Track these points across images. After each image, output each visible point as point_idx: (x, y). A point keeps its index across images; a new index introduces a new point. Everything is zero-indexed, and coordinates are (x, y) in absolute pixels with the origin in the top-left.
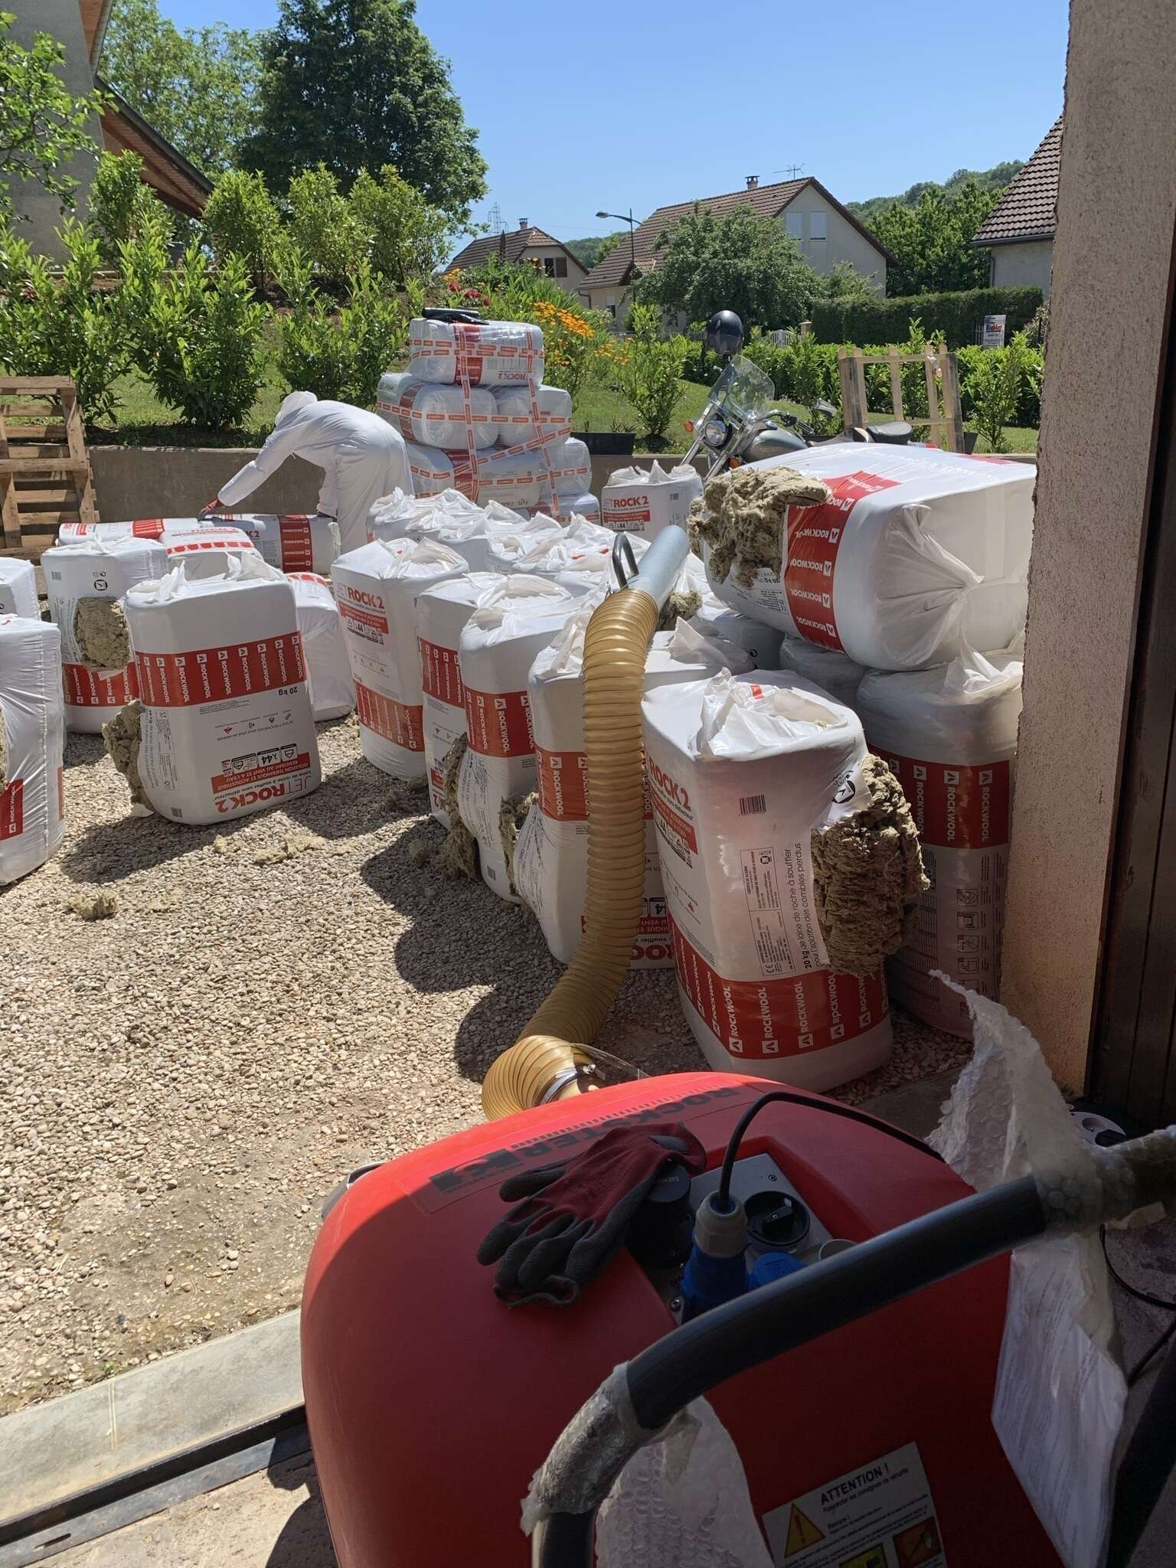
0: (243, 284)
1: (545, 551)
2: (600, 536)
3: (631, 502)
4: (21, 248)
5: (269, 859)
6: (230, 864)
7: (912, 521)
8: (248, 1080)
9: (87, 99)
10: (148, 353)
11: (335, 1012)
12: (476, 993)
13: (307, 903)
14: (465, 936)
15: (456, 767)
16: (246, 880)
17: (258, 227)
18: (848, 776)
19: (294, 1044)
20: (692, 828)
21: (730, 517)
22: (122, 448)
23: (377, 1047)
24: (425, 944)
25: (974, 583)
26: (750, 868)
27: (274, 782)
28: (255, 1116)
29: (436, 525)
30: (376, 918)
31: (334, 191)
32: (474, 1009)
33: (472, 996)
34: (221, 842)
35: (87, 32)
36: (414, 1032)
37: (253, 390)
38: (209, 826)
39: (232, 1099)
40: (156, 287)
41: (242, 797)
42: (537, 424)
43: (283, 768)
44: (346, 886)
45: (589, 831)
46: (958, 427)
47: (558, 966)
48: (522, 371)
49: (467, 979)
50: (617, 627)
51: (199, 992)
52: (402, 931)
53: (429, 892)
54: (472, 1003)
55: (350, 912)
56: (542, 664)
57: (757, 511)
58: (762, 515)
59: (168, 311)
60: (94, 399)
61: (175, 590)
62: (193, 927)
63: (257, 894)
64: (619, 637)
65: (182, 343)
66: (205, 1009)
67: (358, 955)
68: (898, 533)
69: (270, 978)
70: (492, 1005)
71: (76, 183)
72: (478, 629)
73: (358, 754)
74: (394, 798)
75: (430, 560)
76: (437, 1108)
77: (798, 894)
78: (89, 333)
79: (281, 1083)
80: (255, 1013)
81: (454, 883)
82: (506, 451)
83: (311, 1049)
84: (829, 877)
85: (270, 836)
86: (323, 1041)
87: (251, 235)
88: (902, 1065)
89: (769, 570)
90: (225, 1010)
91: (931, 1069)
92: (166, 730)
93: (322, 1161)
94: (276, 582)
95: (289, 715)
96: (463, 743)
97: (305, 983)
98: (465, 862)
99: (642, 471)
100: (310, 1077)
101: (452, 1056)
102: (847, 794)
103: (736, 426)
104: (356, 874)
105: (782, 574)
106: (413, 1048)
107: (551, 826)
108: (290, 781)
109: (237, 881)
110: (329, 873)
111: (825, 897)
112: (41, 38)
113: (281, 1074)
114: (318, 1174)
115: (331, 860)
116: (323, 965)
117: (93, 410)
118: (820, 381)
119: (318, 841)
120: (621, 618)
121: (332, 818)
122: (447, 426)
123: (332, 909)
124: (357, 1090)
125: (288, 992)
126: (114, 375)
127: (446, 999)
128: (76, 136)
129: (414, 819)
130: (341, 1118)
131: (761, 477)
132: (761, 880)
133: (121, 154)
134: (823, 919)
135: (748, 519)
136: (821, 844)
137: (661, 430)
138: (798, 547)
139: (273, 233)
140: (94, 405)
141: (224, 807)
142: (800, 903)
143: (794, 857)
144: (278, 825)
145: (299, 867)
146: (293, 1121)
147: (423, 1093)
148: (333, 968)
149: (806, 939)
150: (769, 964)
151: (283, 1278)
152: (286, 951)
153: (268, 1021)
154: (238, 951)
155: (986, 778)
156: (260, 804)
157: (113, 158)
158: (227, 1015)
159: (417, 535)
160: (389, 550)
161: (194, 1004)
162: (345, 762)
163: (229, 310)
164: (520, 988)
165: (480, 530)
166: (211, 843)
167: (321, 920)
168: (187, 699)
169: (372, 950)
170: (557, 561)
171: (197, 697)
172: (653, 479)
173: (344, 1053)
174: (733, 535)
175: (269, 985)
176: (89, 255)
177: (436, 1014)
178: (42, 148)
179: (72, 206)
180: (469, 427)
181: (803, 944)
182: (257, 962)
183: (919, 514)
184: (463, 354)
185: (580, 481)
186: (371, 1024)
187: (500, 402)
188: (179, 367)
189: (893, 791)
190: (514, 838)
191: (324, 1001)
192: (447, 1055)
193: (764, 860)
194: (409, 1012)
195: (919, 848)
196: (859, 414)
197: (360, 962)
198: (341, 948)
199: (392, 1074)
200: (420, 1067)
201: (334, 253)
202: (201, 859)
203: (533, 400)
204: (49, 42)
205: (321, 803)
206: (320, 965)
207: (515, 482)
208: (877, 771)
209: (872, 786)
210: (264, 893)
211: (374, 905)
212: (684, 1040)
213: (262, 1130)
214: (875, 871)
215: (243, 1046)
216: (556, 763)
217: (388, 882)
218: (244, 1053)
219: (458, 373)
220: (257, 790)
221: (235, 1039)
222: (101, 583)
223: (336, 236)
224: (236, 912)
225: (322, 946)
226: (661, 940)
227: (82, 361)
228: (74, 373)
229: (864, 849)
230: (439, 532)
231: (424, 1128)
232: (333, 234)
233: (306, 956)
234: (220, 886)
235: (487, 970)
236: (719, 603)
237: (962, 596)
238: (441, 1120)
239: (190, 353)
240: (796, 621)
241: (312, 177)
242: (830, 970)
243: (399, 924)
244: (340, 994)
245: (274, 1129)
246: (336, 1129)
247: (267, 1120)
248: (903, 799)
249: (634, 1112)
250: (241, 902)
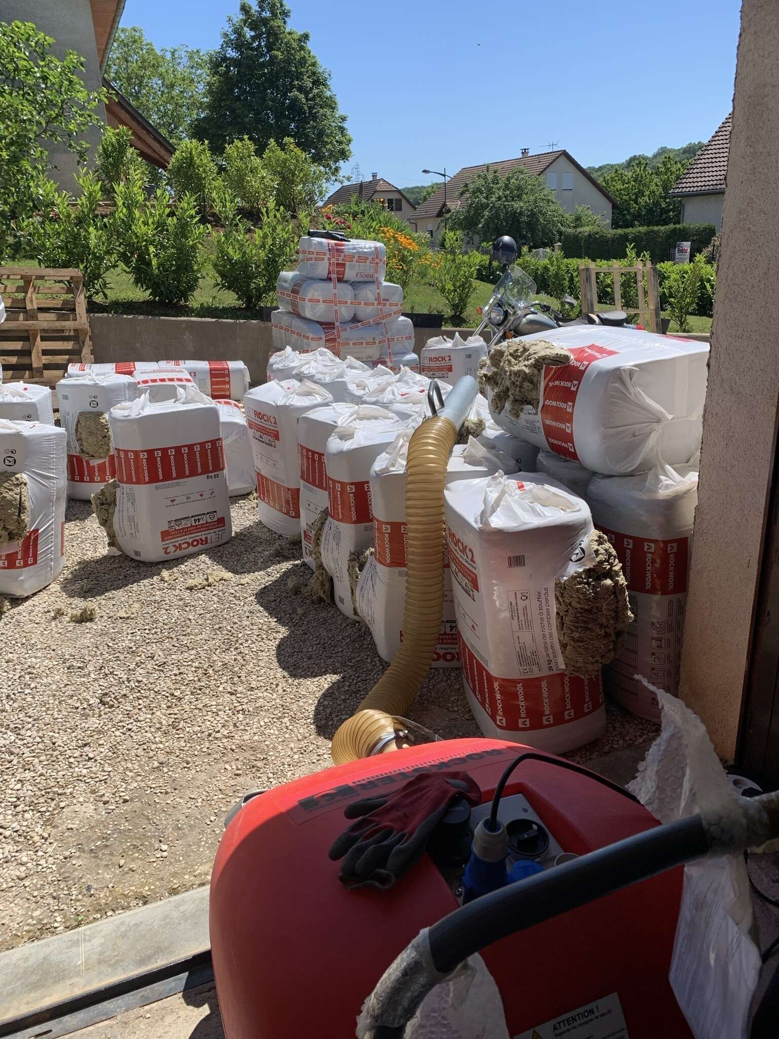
0: (193, 212)
1: (383, 390)
2: (419, 381)
3: (440, 359)
4: (51, 186)
5: (196, 586)
6: (170, 589)
7: (626, 378)
8: (178, 732)
9: (99, 93)
10: (129, 255)
11: (236, 688)
12: (329, 680)
13: (220, 616)
14: (322, 641)
15: (320, 529)
16: (181, 600)
17: (204, 175)
18: (580, 544)
19: (209, 709)
20: (476, 576)
21: (506, 372)
22: (110, 315)
23: (263, 713)
24: (296, 645)
25: (667, 419)
26: (514, 603)
27: (201, 535)
28: (182, 756)
29: (312, 371)
30: (265, 627)
31: (253, 154)
32: (328, 690)
33: (327, 681)
34: (165, 574)
35: (99, 50)
36: (288, 704)
37: (196, 280)
38: (158, 563)
39: (167, 744)
40: (137, 213)
41: (180, 544)
42: (380, 307)
43: (207, 526)
44: (246, 605)
45: (407, 575)
46: (657, 315)
47: (384, 663)
48: (371, 272)
49: (323, 670)
50: (430, 441)
51: (148, 672)
52: (281, 636)
53: (300, 611)
54: (326, 686)
55: (248, 623)
56: (380, 464)
57: (524, 368)
58: (527, 371)
59: (144, 229)
60: (94, 284)
61: (142, 409)
62: (145, 629)
63: (187, 609)
64: (430, 448)
65: (152, 249)
66: (151, 684)
67: (252, 652)
68: (617, 385)
69: (194, 664)
70: (339, 688)
71: (88, 145)
72: (338, 440)
73: (256, 518)
74: (279, 548)
75: (308, 394)
76: (301, 755)
77: (545, 621)
78: (93, 242)
79: (199, 735)
80: (183, 687)
81: (316, 606)
82: (359, 324)
83: (219, 713)
84: (567, 611)
85: (197, 571)
86: (227, 708)
87: (198, 181)
88: (612, 738)
89: (531, 407)
90: (164, 684)
91: (631, 742)
92: (132, 500)
93: (225, 788)
94: (208, 406)
95: (213, 492)
96: (326, 514)
97: (217, 669)
98: (324, 592)
99: (448, 339)
100: (219, 732)
101: (312, 721)
102: (580, 556)
103: (511, 311)
104: (253, 598)
105: (539, 409)
106: (286, 715)
107: (382, 570)
108: (212, 535)
109: (175, 600)
110: (235, 597)
111: (563, 624)
112: (70, 53)
113: (199, 728)
114: (221, 796)
115: (237, 588)
116: (229, 657)
117: (93, 290)
118: (566, 283)
119: (228, 575)
120: (432, 435)
121: (238, 560)
122: (321, 307)
123: (236, 621)
124: (249, 741)
125: (206, 674)
126: (107, 269)
127: (309, 683)
128: (90, 116)
129: (291, 562)
130: (238, 759)
131: (527, 346)
132: (521, 612)
133: (119, 128)
134: (562, 639)
135: (518, 374)
136: (562, 589)
137: (461, 312)
138: (550, 393)
139: (213, 179)
140: (94, 287)
141: (168, 551)
142: (546, 627)
143: (543, 595)
144: (203, 564)
145: (215, 592)
146: (206, 760)
147: (292, 745)
148: (235, 660)
149: (550, 651)
150: (525, 668)
151: (196, 865)
152: (205, 648)
153: (192, 693)
154: (174, 646)
155: (673, 548)
156: (192, 549)
157: (113, 131)
158: (165, 689)
159: (300, 377)
160: (282, 387)
161: (144, 680)
162: (248, 524)
163: (183, 229)
164: (358, 677)
165: (341, 375)
166: (159, 574)
167: (229, 628)
168: (147, 480)
169: (262, 649)
170: (391, 397)
171: (154, 479)
172: (455, 345)
173: (241, 716)
174: (508, 383)
175: (193, 669)
176: (94, 191)
177: (302, 693)
178: (68, 122)
179: (85, 160)
180: (336, 308)
181: (548, 655)
182: (186, 654)
183: (631, 373)
184: (333, 260)
185: (406, 344)
186: (259, 698)
187: (357, 292)
188: (149, 264)
189: (610, 555)
190: (357, 578)
191: (229, 682)
192: (309, 721)
193: (523, 598)
194: (284, 691)
195: (627, 593)
196: (592, 305)
197: (253, 656)
198: (241, 646)
199: (272, 731)
200: (290, 727)
201: (251, 193)
202: (152, 585)
203: (378, 291)
204: (75, 57)
205: (231, 550)
206: (227, 657)
207: (364, 344)
208: (600, 541)
209: (596, 551)
210: (192, 608)
211: (264, 619)
212: (467, 716)
213: (185, 765)
214: (597, 608)
215: (175, 709)
216: (387, 529)
217: (273, 604)
218: (175, 714)
219: (329, 273)
220: (190, 541)
221: (170, 704)
222: (94, 402)
223: (253, 182)
224: (173, 621)
225: (229, 645)
226: (452, 648)
227: (87, 259)
228: (81, 267)
229: (590, 594)
230: (314, 376)
231: (292, 768)
232: (251, 181)
233: (218, 651)
234: (164, 603)
235: (337, 664)
236: (497, 427)
237: (659, 428)
238: (303, 763)
239: (156, 255)
240: (548, 441)
241: (240, 144)
242: (566, 673)
243: (279, 632)
244: (239, 677)
245: (194, 765)
246: (234, 767)
247: (189, 759)
248: (617, 560)
249: (433, 763)
250: (177, 613)
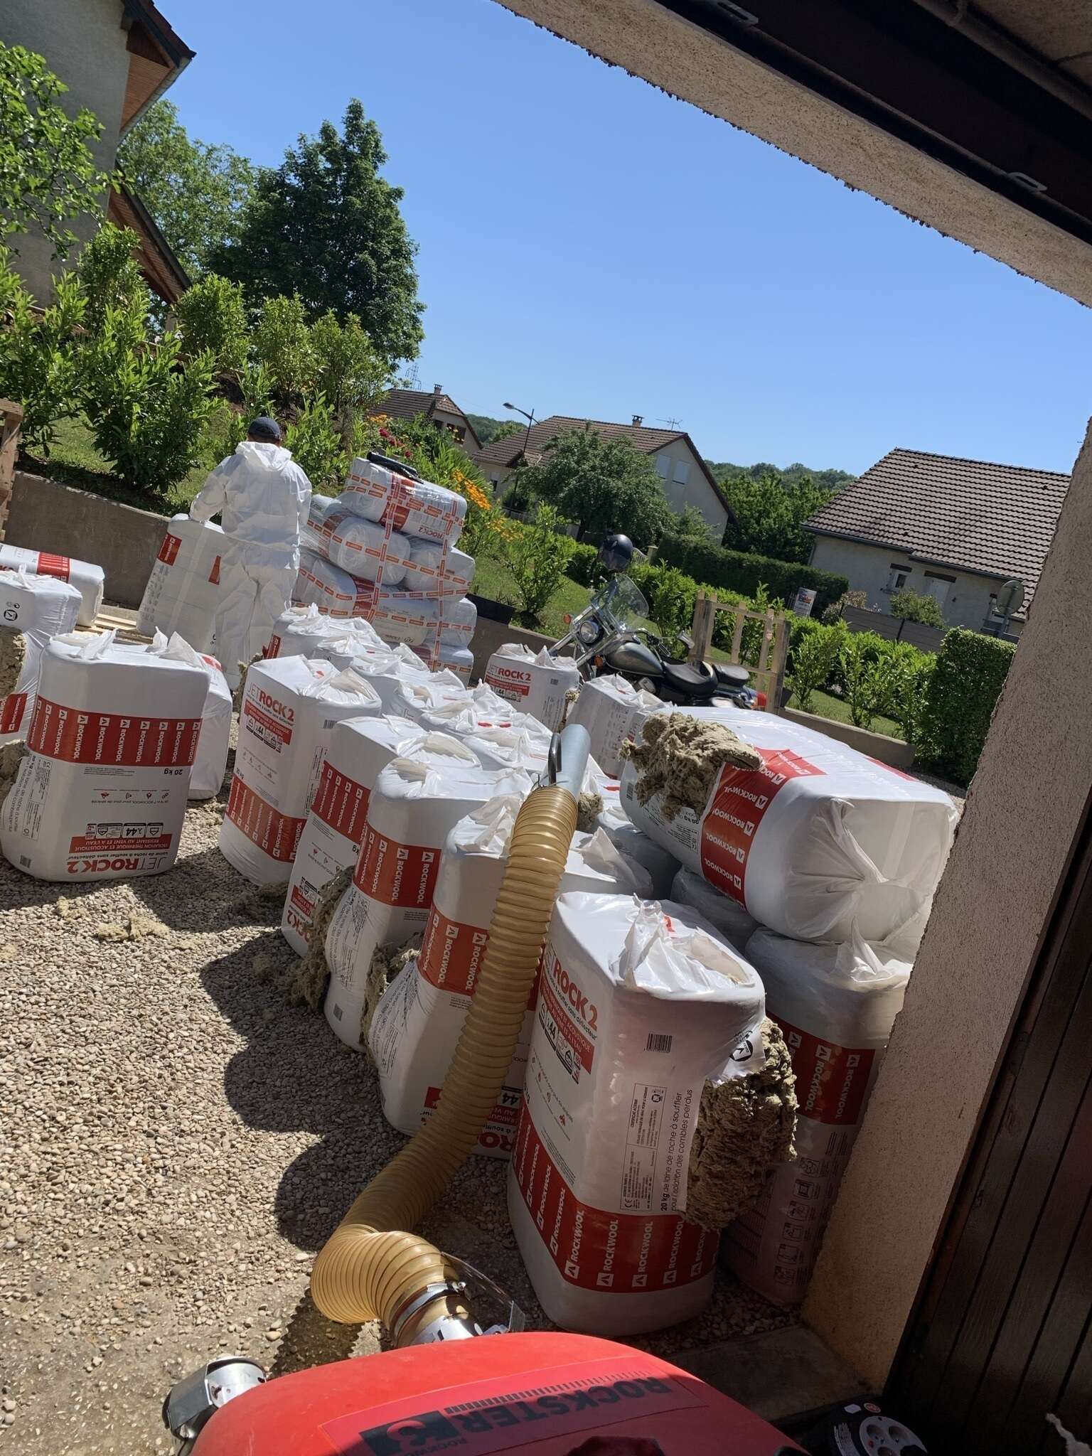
0: (209, 376)
1: (455, 711)
2: (501, 708)
3: (515, 675)
4: (13, 282)
5: (110, 936)
6: (68, 931)
7: (836, 812)
8: (54, 1188)
9: (109, 174)
10: (99, 405)
11: (157, 1127)
12: (303, 1141)
13: (142, 996)
14: (298, 1073)
15: (336, 899)
16: (83, 953)
17: (226, 327)
18: (747, 1036)
19: (109, 1156)
20: (592, 1048)
21: (664, 753)
22: (48, 481)
23: (196, 1180)
24: (257, 1072)
25: (875, 879)
26: (640, 1103)
27: (130, 855)
28: (56, 1233)
29: (349, 652)
30: (211, 1030)
31: (301, 320)
32: (300, 1157)
33: (301, 1141)
34: (64, 904)
35: (123, 120)
36: (236, 1170)
37: (187, 467)
38: (52, 884)
39: (34, 1207)
40: (130, 354)
41: (95, 862)
42: (441, 579)
43: (144, 844)
44: (183, 985)
45: (469, 1008)
46: (779, 681)
47: (388, 1129)
48: (441, 530)
49: (296, 1122)
50: (549, 824)
51: (17, 1071)
52: (235, 1051)
53: (268, 1014)
54: (299, 1151)
55: (184, 1017)
56: (464, 834)
57: (696, 758)
58: (699, 762)
59: (133, 378)
60: (34, 429)
61: (102, 652)
62: (21, 993)
63: (92, 972)
64: (548, 834)
65: (137, 409)
66: (20, 1092)
67: (188, 1068)
68: (823, 820)
69: (94, 1071)
70: (318, 1158)
71: (75, 239)
72: (397, 777)
73: (213, 843)
74: (246, 902)
75: (349, 689)
76: (250, 1266)
77: (677, 1139)
78: (53, 372)
79: (90, 1200)
80: (72, 1108)
81: (293, 1010)
82: (407, 593)
83: (127, 1166)
84: (712, 1131)
85: (114, 910)
86: (140, 1159)
87: (217, 332)
88: (710, 1317)
89: (692, 811)
90: (42, 1098)
91: (737, 1329)
92: (44, 778)
93: (122, 1305)
94: (197, 670)
95: (166, 795)
96: (348, 877)
97: (130, 1087)
98: (312, 993)
99: (529, 651)
100: (122, 1200)
101: (273, 1209)
102: (745, 1053)
103: (608, 632)
104: (196, 975)
105: (703, 818)
106: (233, 1190)
107: (427, 991)
108: (146, 859)
109: (73, 952)
110: (168, 967)
111: (702, 1148)
112: (86, 114)
113: (91, 1188)
114: (115, 1320)
115: (172, 953)
116: (152, 1069)
117: (30, 438)
119: (162, 928)
120: (553, 816)
121: (179, 906)
122: (362, 556)
123: (167, 1009)
124: (169, 1226)
125: (111, 1092)
126: (61, 415)
127: (272, 1140)
128: (88, 201)
129: (260, 928)
130: (148, 1255)
131: (700, 727)
132: (647, 1117)
133: (123, 229)
134: (694, 1169)
135: (684, 762)
136: (712, 1097)
137: (535, 611)
138: (724, 800)
139: (237, 335)
140: (32, 435)
141: (74, 868)
142: (677, 1147)
143: (683, 1101)
144: (122, 900)
145: (138, 953)
146: (96, 1249)
147: (237, 1245)
148: (160, 1077)
149: (672, 1182)
150: (630, 1199)
151: (63, 1447)
152: (114, 1045)
153: (86, 1122)
154: (63, 1031)
155: (853, 1061)
156: (110, 873)
157: (115, 230)
158: (42, 1105)
159: (328, 655)
160: (310, 668)
161: (9, 1083)
162: (199, 849)
163: (189, 395)
164: (348, 1145)
165: (392, 670)
166: (52, 902)
167: (154, 1018)
168: (76, 756)
169: (203, 1066)
170: (466, 724)
171: (87, 756)
172: (540, 661)
173: (160, 1178)
174: (665, 769)
175: (91, 1079)
176: (76, 307)
177: (261, 1156)
178: (52, 200)
179: (64, 257)
180: (381, 563)
181: (666, 1187)
182: (82, 1050)
183: (844, 809)
184: (394, 501)
185: (462, 637)
186: (192, 1150)
187: (415, 551)
188: (127, 427)
189: (783, 1060)
190: (381, 990)
191: (147, 1113)
192: (268, 1206)
193: (656, 1098)
194: (233, 1146)
195: (796, 1121)
196: (703, 648)
197: (188, 1076)
198: (171, 1055)
199: (208, 1214)
200: (238, 1213)
201: (285, 370)
202: (39, 918)
203: (444, 558)
204: (92, 120)
205: (169, 887)
206: (147, 1070)
208: (773, 1038)
209: (768, 1051)
210: (100, 972)
211: (209, 1015)
212: (506, 1242)
213: (61, 1252)
214: (752, 1134)
215: (55, 1146)
216: (451, 932)
217: (226, 992)
218: (54, 1155)
219: (385, 515)
220: (112, 860)
221: (47, 1135)
222: (12, 613)
223: (291, 357)
224: (67, 987)
225: (153, 1047)
227: (35, 394)
228: (24, 402)
229: (749, 1111)
230: (351, 659)
231: (234, 1287)
232: (289, 354)
233: (134, 1055)
234: (55, 953)
235: (318, 1117)
236: (624, 815)
237: (860, 886)
238: (253, 1281)
239: (140, 418)
240: (703, 862)
241: (286, 303)
242: (683, 1216)
243: (233, 1043)
244: (164, 1108)
245: (75, 1254)
246: (141, 1269)
247: (68, 1242)
248: (790, 1070)
250: (74, 976)
